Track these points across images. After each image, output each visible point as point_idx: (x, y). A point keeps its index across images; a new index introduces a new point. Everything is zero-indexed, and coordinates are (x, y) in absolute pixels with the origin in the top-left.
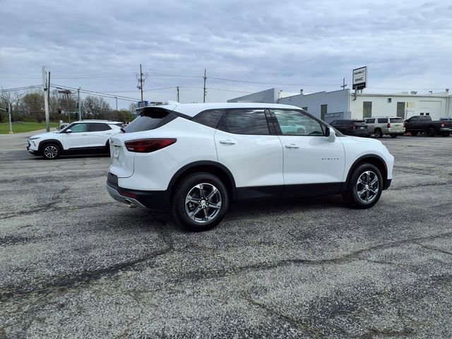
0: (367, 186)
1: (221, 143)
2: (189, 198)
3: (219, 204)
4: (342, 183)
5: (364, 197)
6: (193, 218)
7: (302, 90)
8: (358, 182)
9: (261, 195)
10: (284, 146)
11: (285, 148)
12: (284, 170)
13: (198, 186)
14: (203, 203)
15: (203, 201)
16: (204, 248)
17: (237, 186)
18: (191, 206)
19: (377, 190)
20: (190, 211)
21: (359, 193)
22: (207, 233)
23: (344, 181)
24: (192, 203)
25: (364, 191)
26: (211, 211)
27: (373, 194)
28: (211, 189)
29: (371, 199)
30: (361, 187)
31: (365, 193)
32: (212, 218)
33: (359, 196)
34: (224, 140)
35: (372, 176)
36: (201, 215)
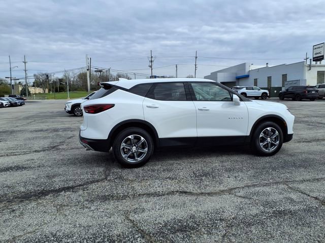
0: (269, 138)
1: (147, 107)
2: (123, 145)
3: (146, 149)
4: (246, 136)
5: (266, 147)
6: (126, 159)
7: (267, 64)
8: (261, 136)
9: (179, 144)
10: (197, 109)
11: (198, 111)
12: (197, 126)
13: (130, 137)
14: (134, 148)
15: (134, 147)
16: (127, 180)
17: (159, 137)
18: (125, 150)
19: (278, 142)
20: (125, 154)
21: (261, 144)
22: (136, 170)
23: (248, 134)
24: (126, 148)
25: (266, 143)
26: (140, 154)
27: (275, 145)
28: (140, 139)
29: (272, 149)
30: (263, 140)
31: (268, 144)
32: (141, 159)
33: (262, 147)
34: (150, 104)
35: (273, 131)
36: (132, 157)
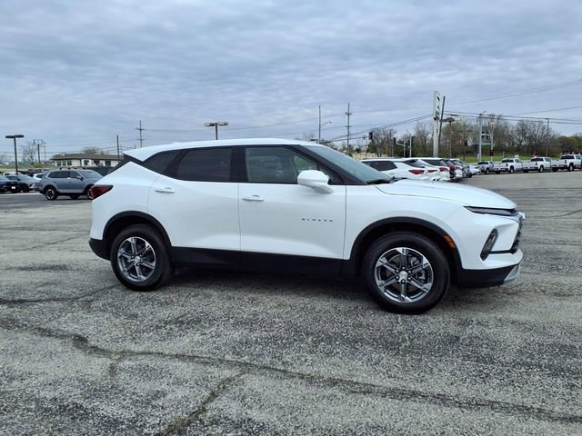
0: (404, 273)
1: (157, 191)
2: (121, 251)
3: (154, 264)
4: (343, 260)
6: (126, 274)
8: (379, 264)
9: (211, 261)
10: (241, 197)
11: (242, 202)
12: (241, 230)
13: (130, 240)
15: (137, 257)
17: (172, 245)
21: (380, 282)
25: (394, 281)
28: (143, 244)
31: (398, 284)
32: (145, 279)
33: (382, 289)
